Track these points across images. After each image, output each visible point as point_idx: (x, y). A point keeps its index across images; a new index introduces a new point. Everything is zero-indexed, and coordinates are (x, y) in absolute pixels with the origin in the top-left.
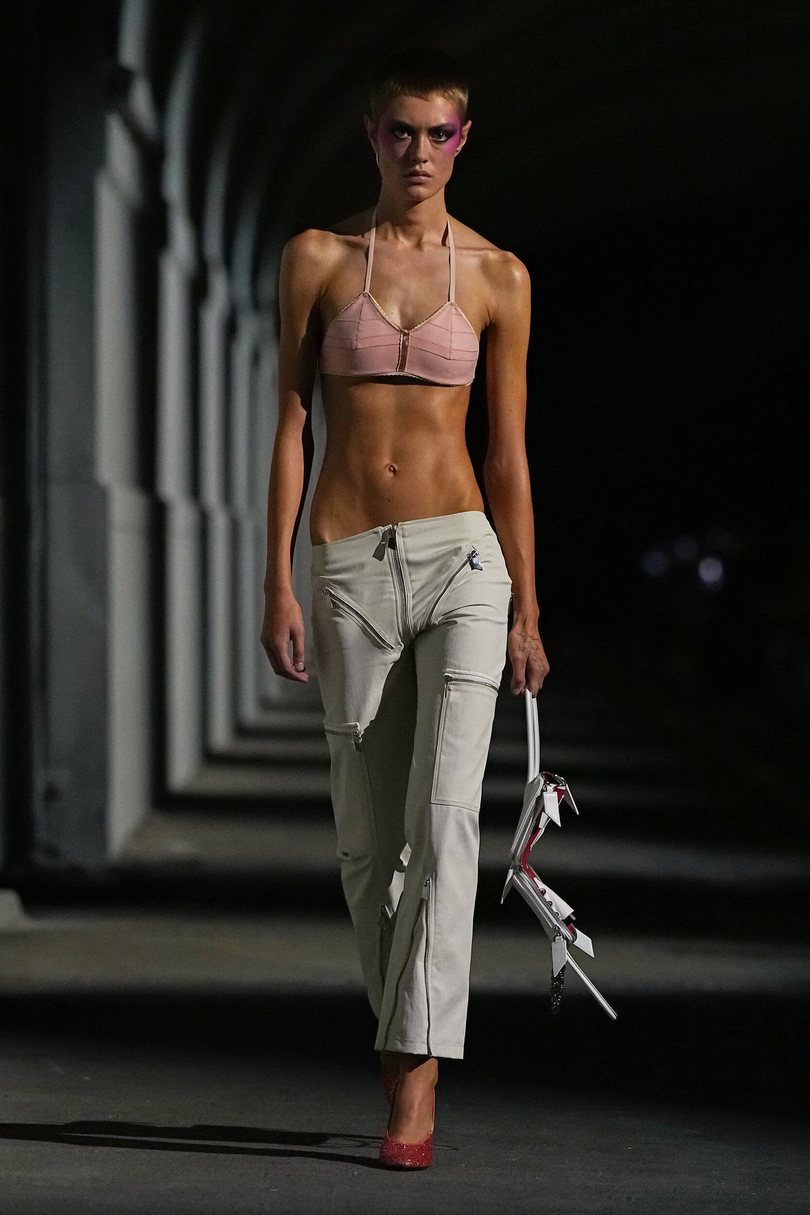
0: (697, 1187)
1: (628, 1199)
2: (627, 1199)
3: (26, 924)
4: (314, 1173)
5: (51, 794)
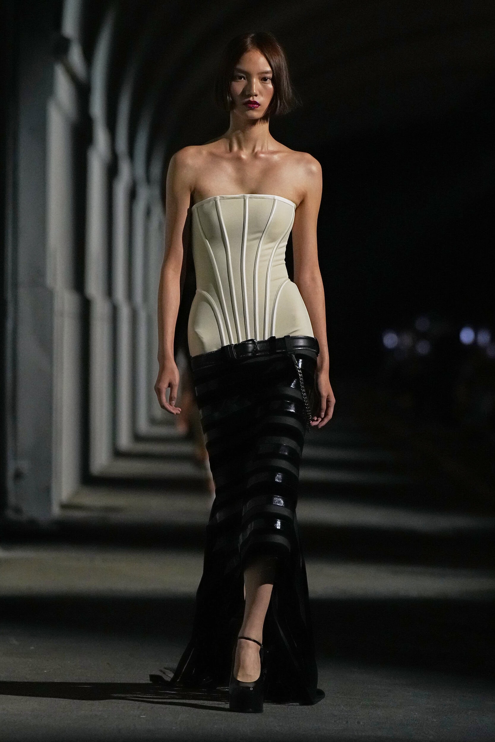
0: (401, 716)
5: (18, 475)
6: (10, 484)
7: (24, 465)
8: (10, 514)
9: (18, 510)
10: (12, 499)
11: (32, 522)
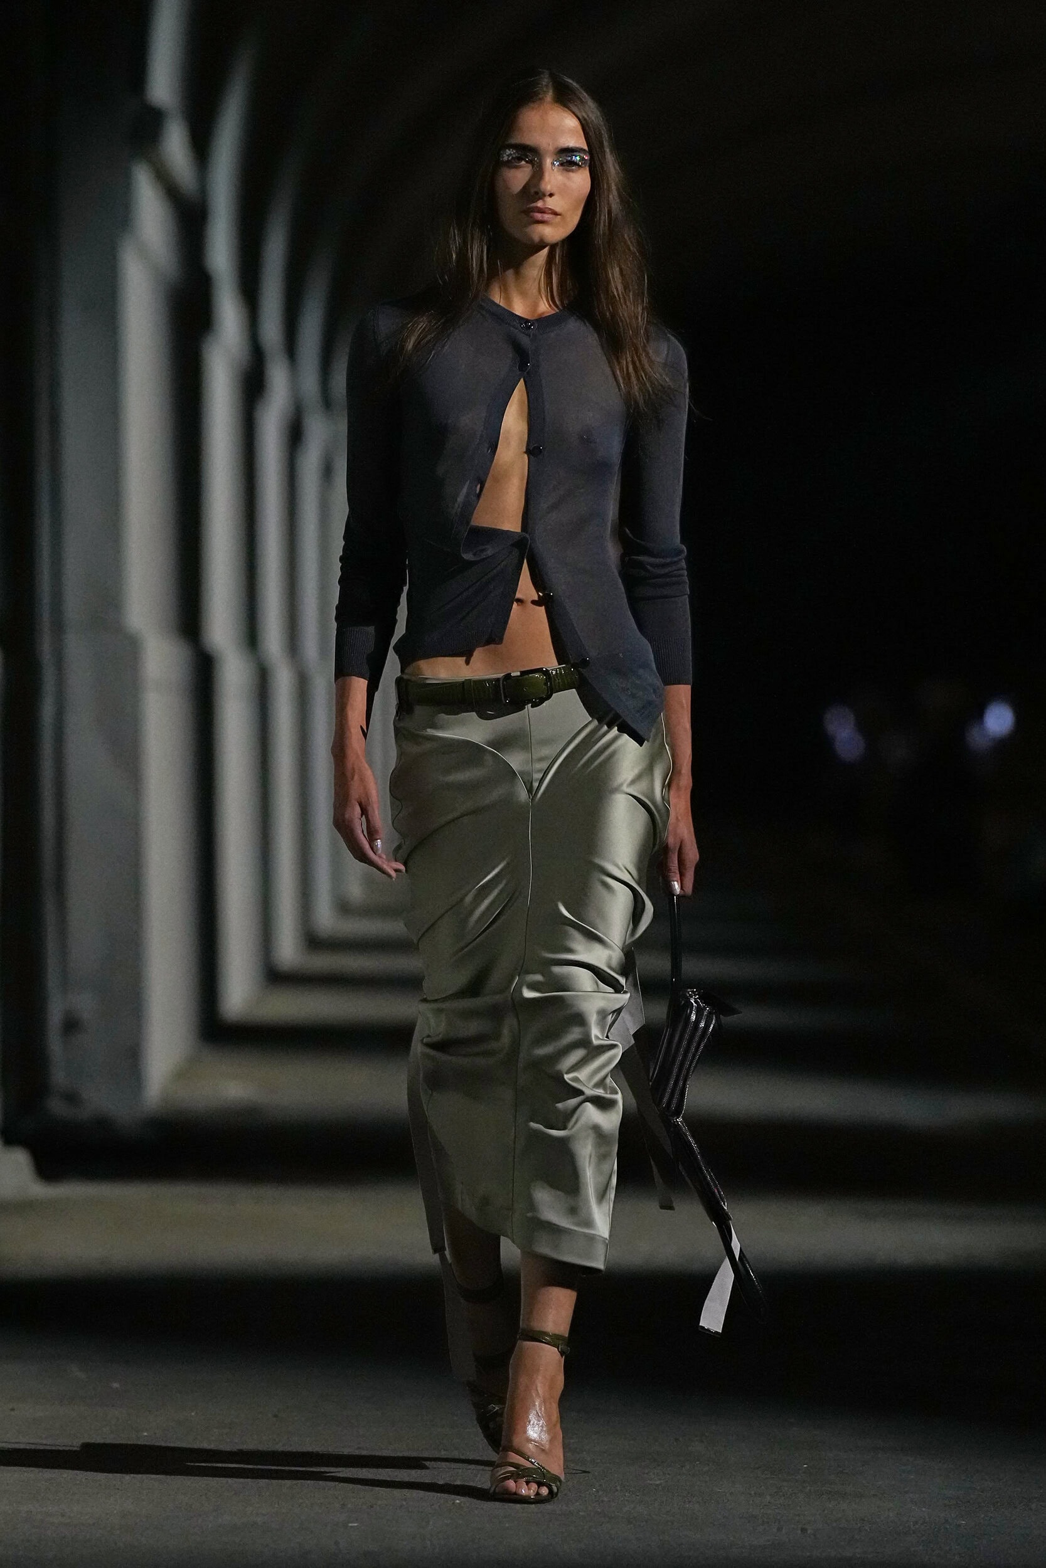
0: (891, 1515)
3: (39, 1190)
4: (404, 1503)
5: (71, 1025)
6: (54, 1043)
7: (85, 1004)
8: (56, 1107)
9: (72, 1098)
10: (59, 1076)
11: (103, 1123)
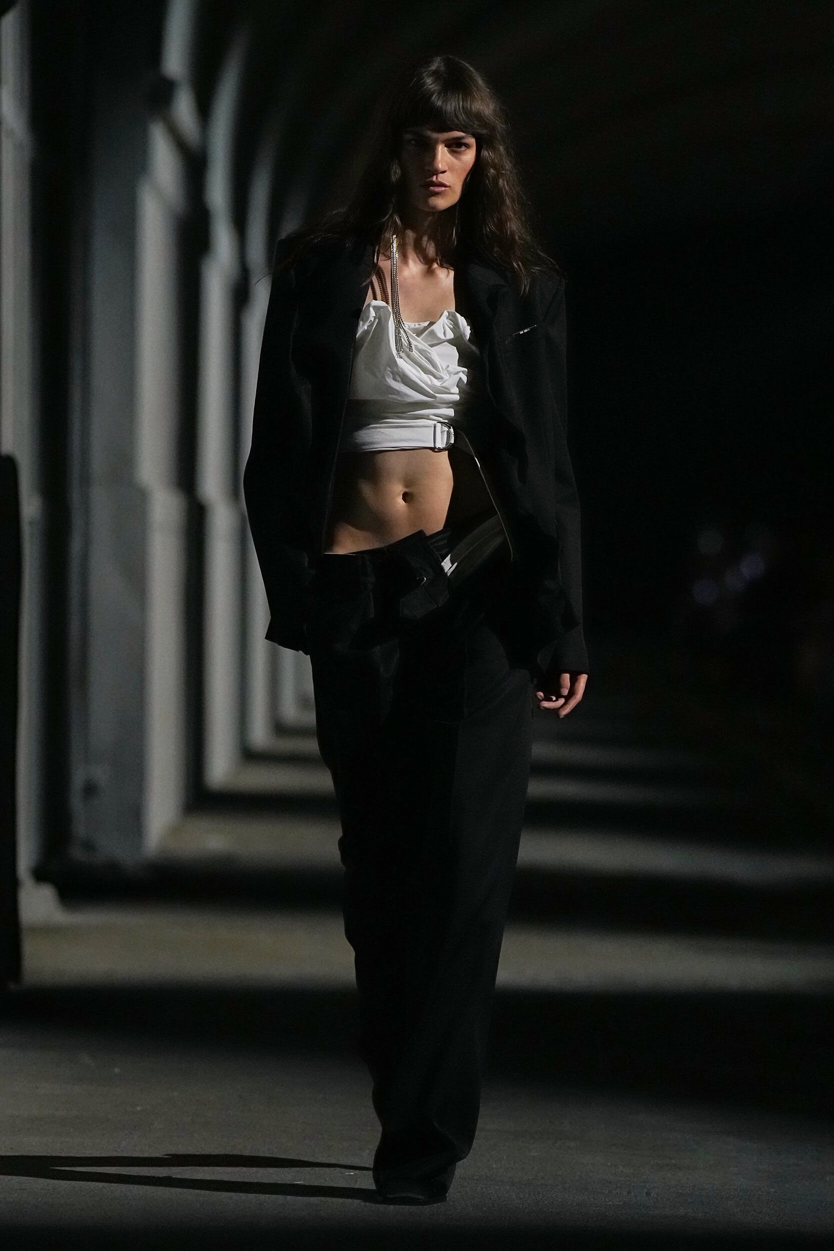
0: (717, 1183)
1: (648, 1194)
2: (646, 1194)
3: (62, 917)
5: (90, 790)
6: (77, 803)
7: (101, 774)
8: (77, 853)
9: (89, 846)
10: (80, 828)
11: (113, 867)
